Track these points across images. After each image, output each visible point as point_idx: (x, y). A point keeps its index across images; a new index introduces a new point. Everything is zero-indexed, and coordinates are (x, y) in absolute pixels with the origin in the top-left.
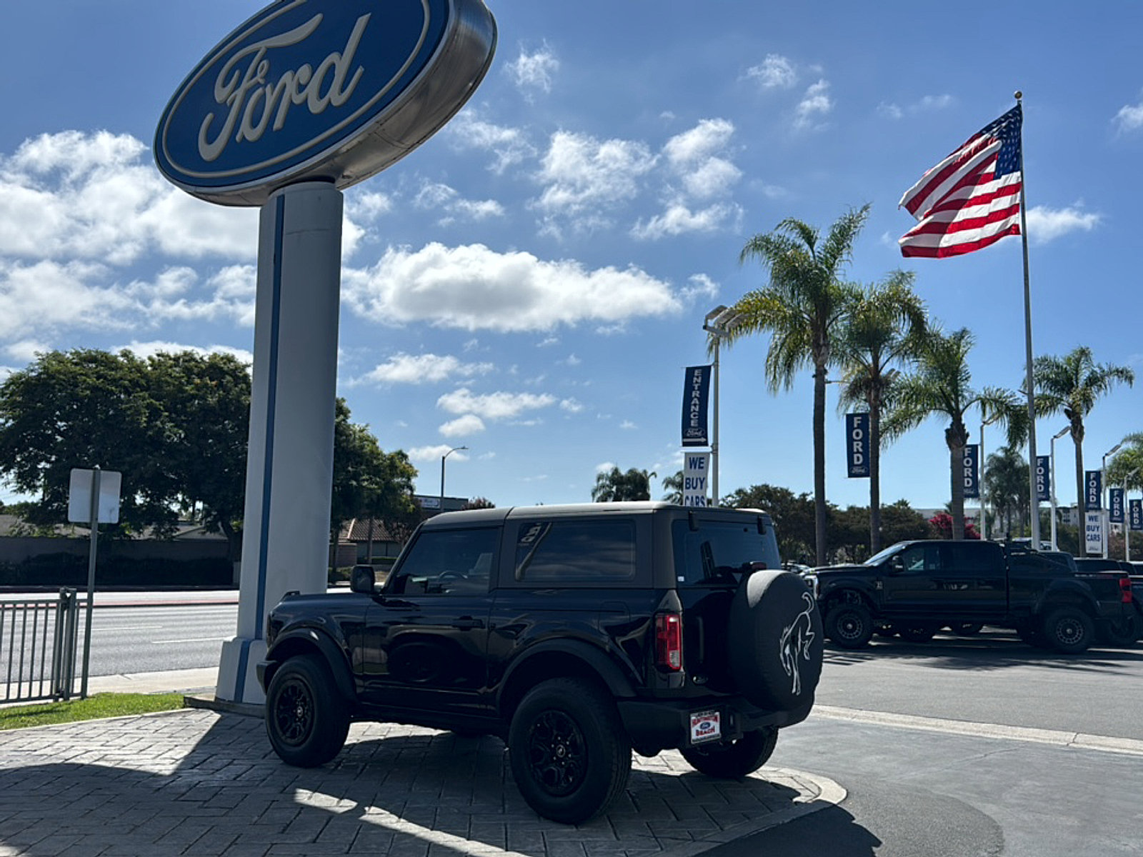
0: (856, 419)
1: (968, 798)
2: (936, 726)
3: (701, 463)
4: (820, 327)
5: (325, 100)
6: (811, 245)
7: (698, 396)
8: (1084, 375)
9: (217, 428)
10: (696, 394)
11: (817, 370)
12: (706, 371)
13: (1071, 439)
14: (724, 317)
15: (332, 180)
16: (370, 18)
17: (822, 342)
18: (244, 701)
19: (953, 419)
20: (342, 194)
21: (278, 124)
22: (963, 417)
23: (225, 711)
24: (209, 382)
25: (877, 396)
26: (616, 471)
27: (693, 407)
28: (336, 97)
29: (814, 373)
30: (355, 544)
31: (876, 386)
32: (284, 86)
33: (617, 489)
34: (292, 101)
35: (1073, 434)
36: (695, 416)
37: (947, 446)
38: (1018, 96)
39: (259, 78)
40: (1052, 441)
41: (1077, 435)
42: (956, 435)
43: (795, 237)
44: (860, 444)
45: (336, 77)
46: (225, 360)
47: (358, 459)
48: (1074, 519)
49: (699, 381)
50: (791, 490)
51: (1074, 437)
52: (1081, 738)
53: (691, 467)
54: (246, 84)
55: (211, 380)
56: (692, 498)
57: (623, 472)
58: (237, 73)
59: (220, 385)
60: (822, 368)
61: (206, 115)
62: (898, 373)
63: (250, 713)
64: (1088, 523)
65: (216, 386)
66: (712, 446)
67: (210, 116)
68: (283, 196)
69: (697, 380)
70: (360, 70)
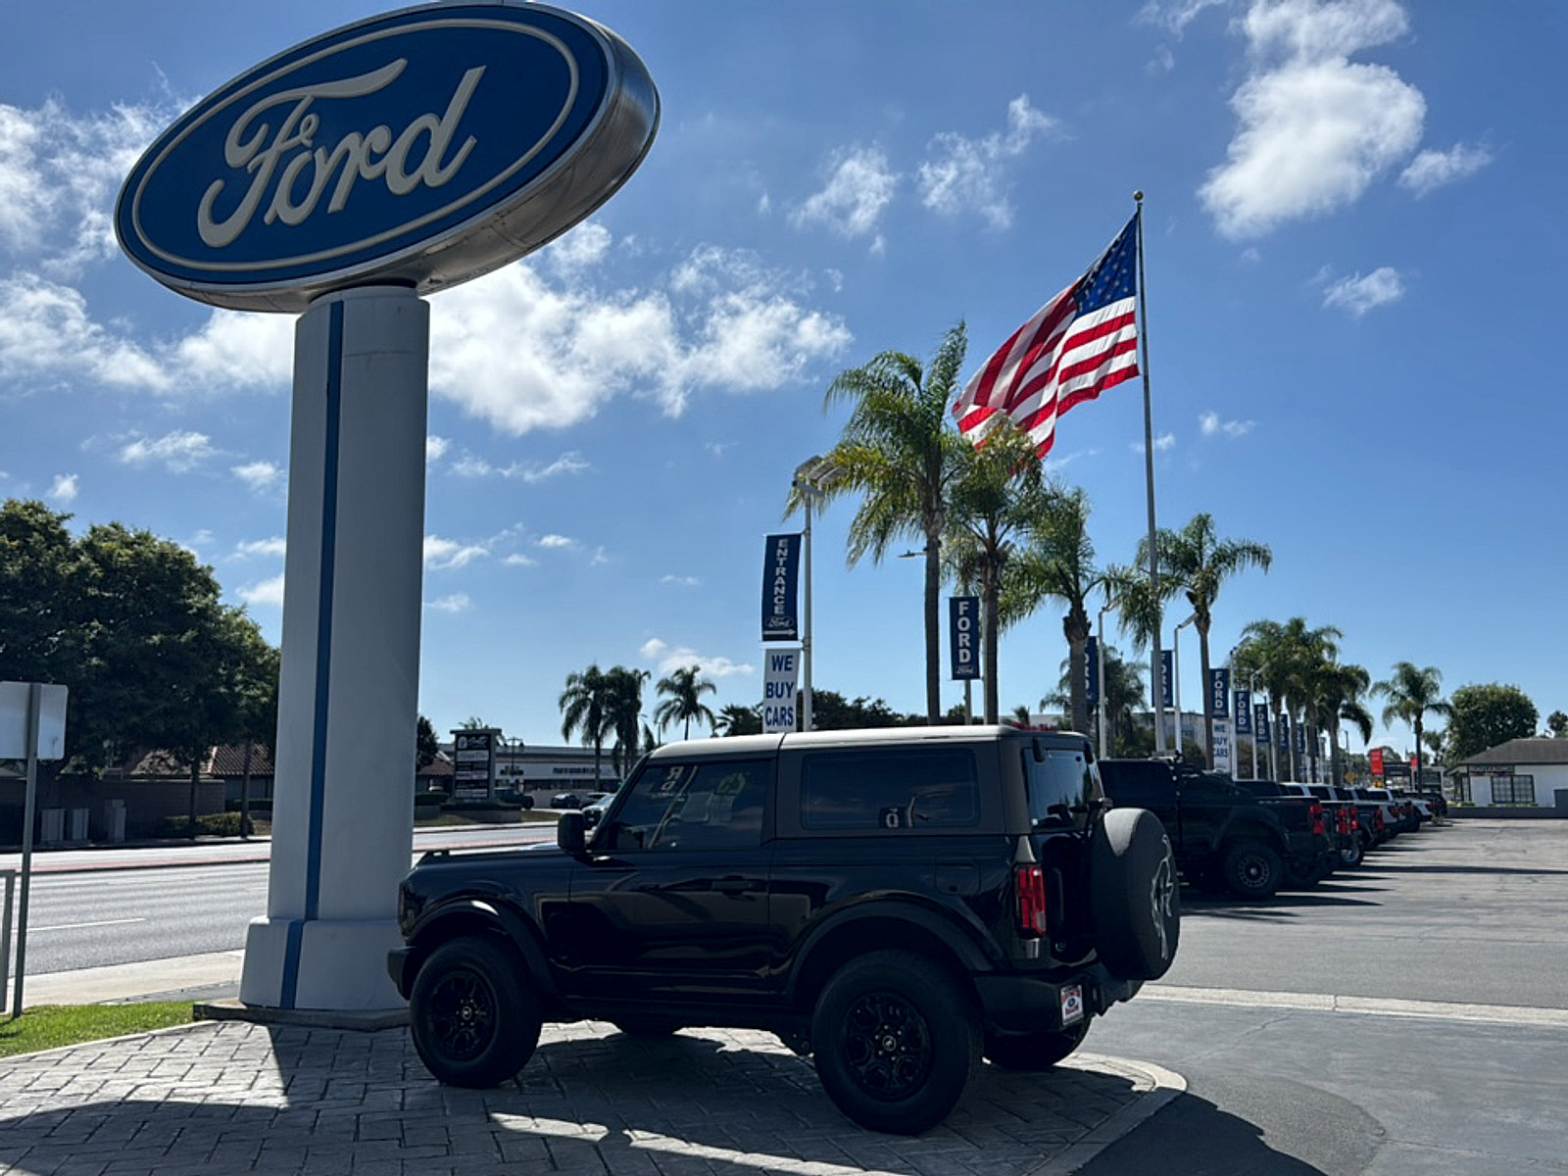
0: (961, 604)
1: (1295, 1076)
2: (1166, 995)
3: (787, 663)
4: (931, 485)
5: (415, 178)
6: (917, 380)
7: (784, 574)
8: (1209, 551)
9: (18, 612)
10: (781, 571)
11: (928, 542)
12: (794, 540)
13: (1195, 629)
14: (819, 470)
15: (412, 284)
16: (486, 70)
17: (934, 506)
18: (296, 1006)
19: (1073, 605)
20: (427, 305)
21: (336, 204)
22: (1084, 602)
23: (273, 1022)
24: (7, 542)
25: (994, 576)
26: (594, 670)
27: (777, 589)
28: (431, 173)
29: (925, 544)
30: (222, 781)
31: (992, 562)
32: (346, 154)
33: (595, 696)
34: (359, 173)
35: (1197, 624)
36: (779, 600)
37: (1065, 638)
38: (1139, 197)
39: (303, 137)
40: (1176, 631)
41: (1202, 623)
42: (1076, 625)
43: (894, 372)
44: (968, 636)
45: (431, 149)
46: (30, 510)
47: (234, 657)
48: (1200, 727)
49: (785, 553)
50: (841, 695)
51: (1199, 627)
52: (1342, 1000)
53: (774, 669)
54: (280, 145)
55: (11, 539)
56: (776, 709)
57: (604, 671)
58: (264, 128)
59: (25, 547)
60: (934, 540)
61: (212, 182)
62: (1013, 546)
63: (313, 1022)
64: (1216, 734)
65: (18, 548)
66: (803, 641)
67: (217, 185)
68: (342, 302)
69: (782, 554)
70: (470, 142)
